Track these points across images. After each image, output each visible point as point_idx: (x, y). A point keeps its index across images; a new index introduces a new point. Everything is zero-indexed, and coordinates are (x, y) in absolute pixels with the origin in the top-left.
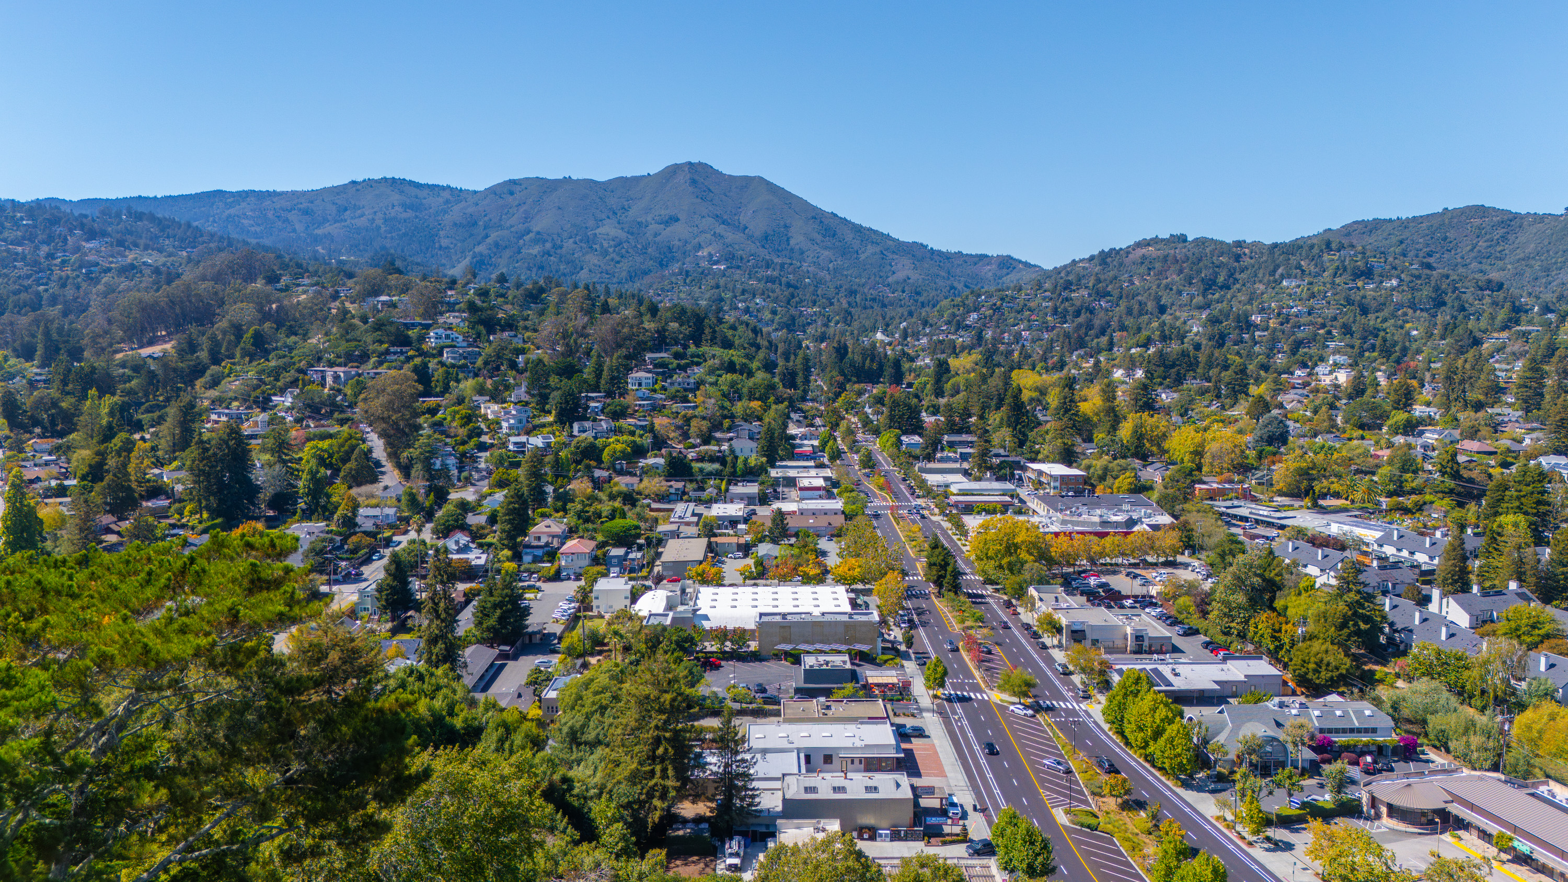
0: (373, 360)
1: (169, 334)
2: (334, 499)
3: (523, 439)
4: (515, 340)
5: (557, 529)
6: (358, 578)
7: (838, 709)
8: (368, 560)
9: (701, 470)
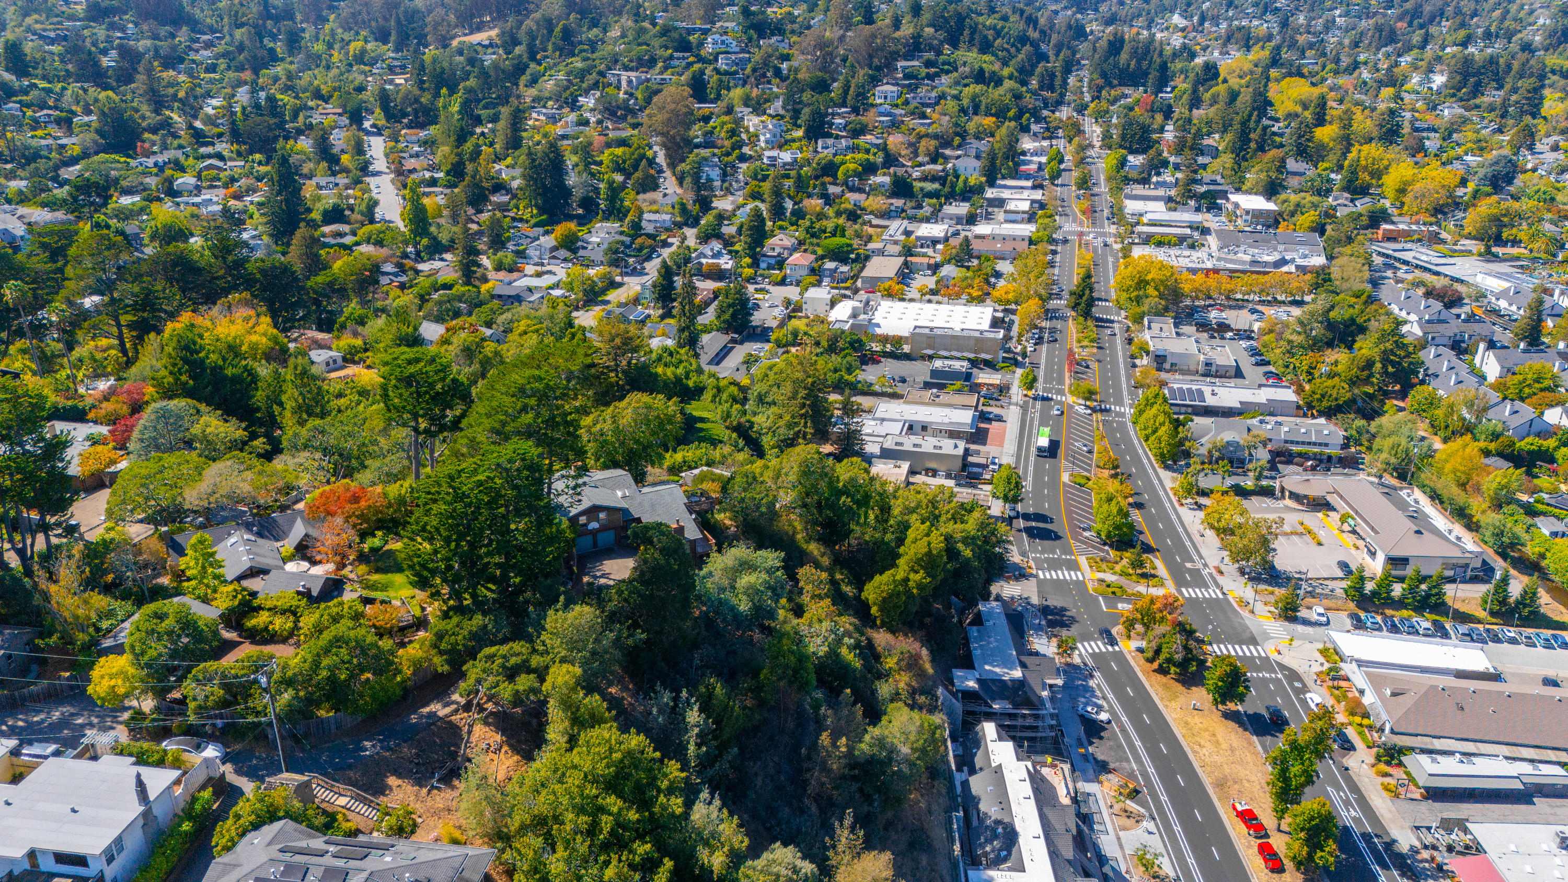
0: (660, 65)
1: (493, 20)
2: (627, 203)
3: (774, 153)
4: (781, 45)
5: (788, 242)
6: (642, 273)
7: (944, 398)
8: (649, 258)
9: (922, 189)
